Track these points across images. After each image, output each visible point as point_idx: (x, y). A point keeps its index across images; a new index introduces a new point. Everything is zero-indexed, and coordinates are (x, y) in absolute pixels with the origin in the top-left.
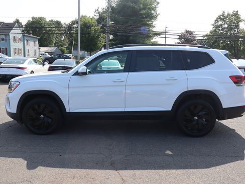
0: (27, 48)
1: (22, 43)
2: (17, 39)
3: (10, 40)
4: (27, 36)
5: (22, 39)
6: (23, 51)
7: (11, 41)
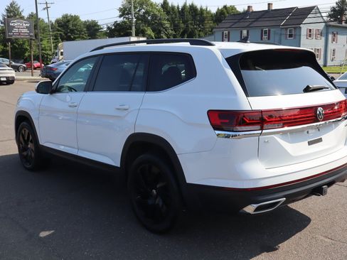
0: (331, 46)
1: (323, 39)
2: (314, 32)
3: (300, 35)
4: (333, 26)
5: (324, 32)
6: (322, 53)
7: (302, 37)
